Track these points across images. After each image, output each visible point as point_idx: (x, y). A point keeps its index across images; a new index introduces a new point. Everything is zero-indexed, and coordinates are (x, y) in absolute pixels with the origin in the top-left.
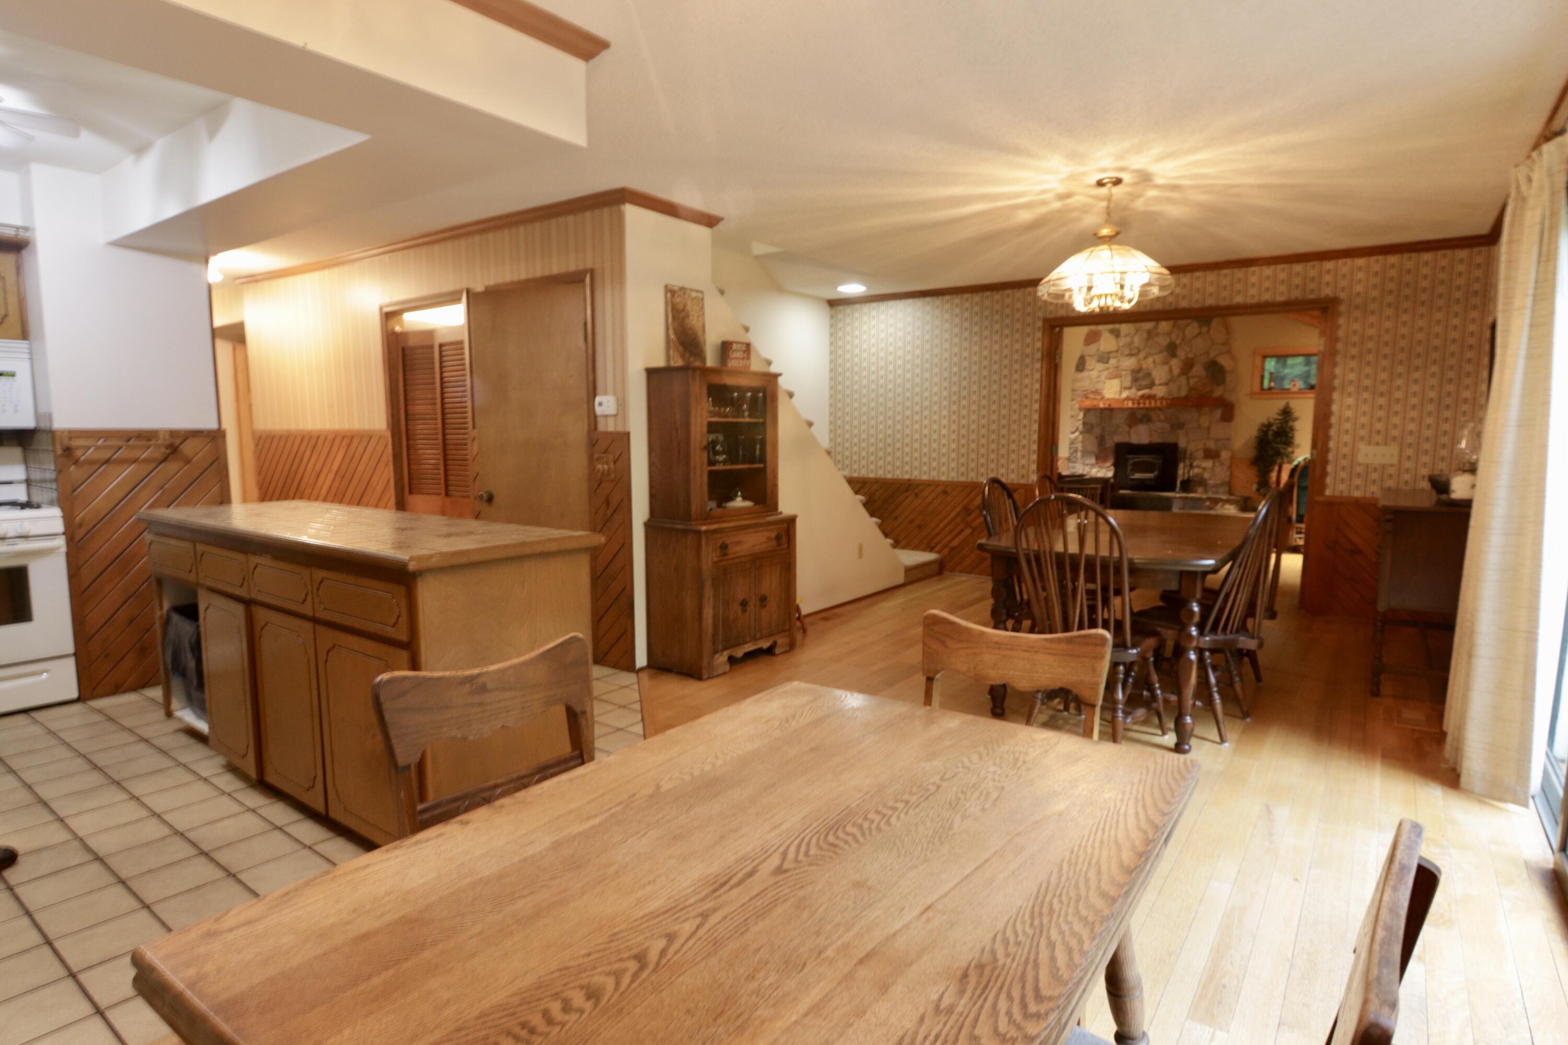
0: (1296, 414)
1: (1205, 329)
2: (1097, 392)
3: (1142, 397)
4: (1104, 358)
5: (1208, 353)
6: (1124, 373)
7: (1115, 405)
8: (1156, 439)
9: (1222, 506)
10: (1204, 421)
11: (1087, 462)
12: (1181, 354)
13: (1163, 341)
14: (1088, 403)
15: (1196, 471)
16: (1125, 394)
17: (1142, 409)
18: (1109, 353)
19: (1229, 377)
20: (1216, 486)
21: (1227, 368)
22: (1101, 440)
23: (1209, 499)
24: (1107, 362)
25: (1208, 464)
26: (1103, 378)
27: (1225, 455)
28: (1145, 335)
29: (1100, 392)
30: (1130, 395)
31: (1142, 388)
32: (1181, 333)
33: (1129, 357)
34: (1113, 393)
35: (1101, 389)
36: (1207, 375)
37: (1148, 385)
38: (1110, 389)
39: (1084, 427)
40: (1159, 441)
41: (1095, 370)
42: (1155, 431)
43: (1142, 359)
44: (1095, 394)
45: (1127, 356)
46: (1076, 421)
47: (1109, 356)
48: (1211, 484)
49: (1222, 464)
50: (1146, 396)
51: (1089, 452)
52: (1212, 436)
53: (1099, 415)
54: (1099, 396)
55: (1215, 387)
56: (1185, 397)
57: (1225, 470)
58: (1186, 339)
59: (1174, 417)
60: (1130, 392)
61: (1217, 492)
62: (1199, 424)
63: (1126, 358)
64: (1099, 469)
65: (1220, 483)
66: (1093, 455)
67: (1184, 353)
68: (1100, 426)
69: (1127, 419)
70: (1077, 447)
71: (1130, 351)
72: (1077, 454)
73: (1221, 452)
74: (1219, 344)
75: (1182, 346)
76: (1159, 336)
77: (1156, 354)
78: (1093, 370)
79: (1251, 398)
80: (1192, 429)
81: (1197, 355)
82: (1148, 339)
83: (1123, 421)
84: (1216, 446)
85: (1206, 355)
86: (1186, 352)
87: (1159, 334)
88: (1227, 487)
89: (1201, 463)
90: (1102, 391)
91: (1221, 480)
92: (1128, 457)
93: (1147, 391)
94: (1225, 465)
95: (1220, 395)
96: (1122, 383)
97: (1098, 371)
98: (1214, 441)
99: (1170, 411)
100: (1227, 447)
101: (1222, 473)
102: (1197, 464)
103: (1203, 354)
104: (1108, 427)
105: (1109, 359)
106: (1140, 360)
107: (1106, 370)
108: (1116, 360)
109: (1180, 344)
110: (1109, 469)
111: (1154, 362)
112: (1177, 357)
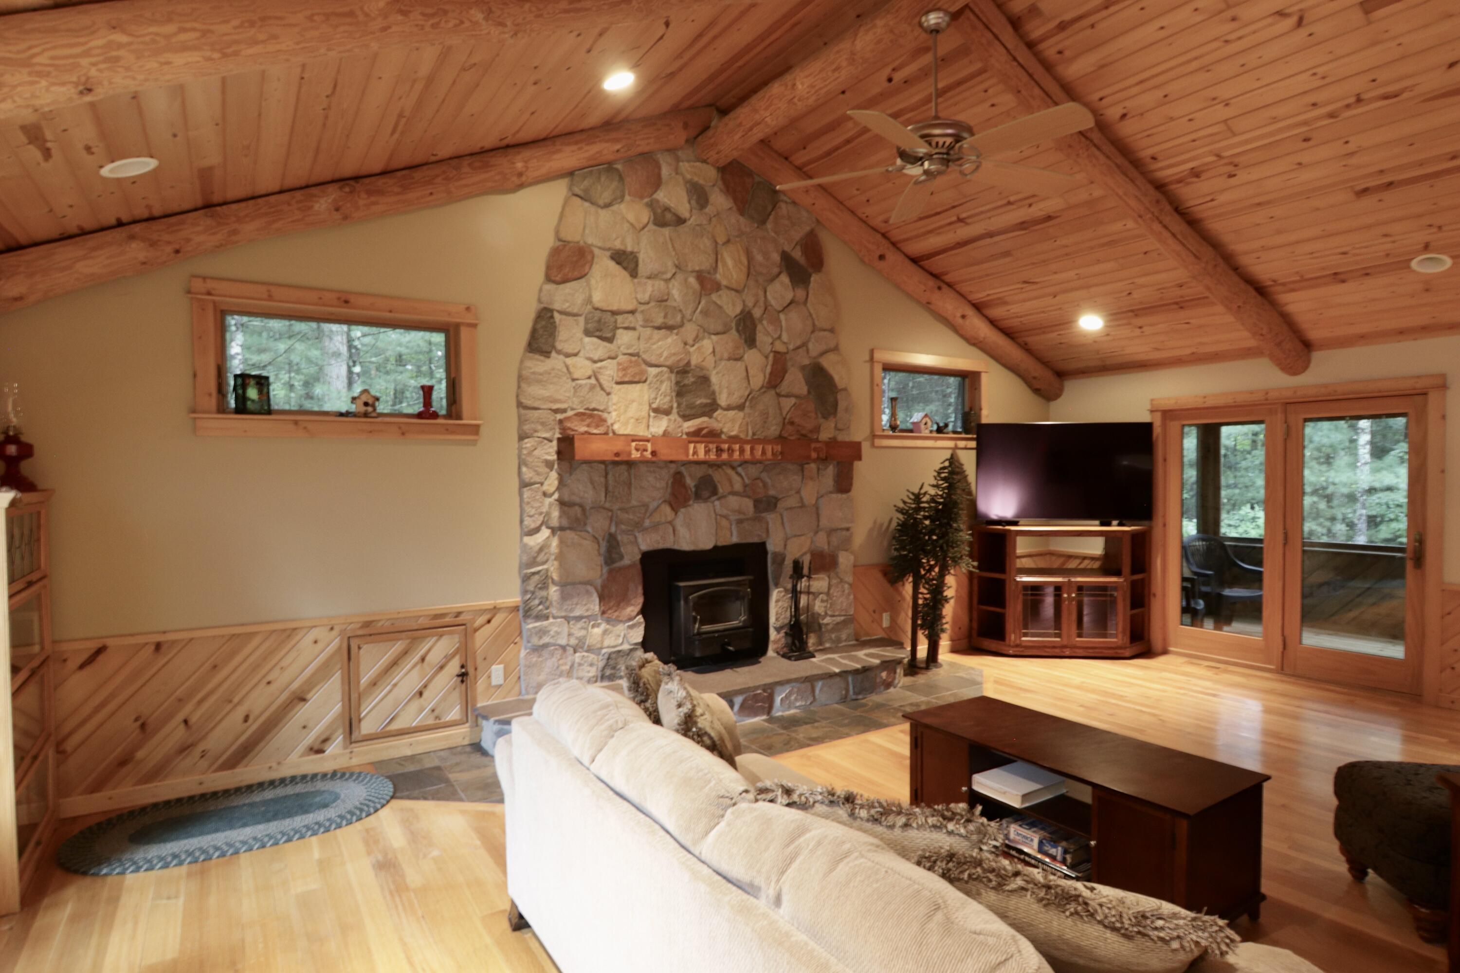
1: (800, 293)
2: (591, 416)
3: (696, 433)
4: (602, 326)
5: (807, 345)
6: (653, 371)
7: (665, 454)
8: (730, 537)
10: (809, 493)
11: (576, 613)
12: (764, 340)
13: (731, 306)
14: (599, 447)
15: (804, 600)
16: (659, 426)
17: (695, 463)
18: (614, 313)
19: (841, 401)
21: (838, 381)
22: (609, 547)
23: (883, 664)
24: (612, 339)
25: (821, 583)
26: (604, 379)
27: (844, 560)
28: (693, 282)
29: (600, 416)
30: (670, 429)
31: (693, 412)
32: (761, 293)
33: (663, 332)
34: (632, 421)
35: (602, 408)
36: (809, 392)
37: (706, 405)
38: (625, 411)
39: (563, 513)
40: (735, 539)
41: (581, 354)
42: (725, 517)
43: (690, 342)
44: (588, 421)
45: (659, 328)
46: (539, 496)
47: (616, 322)
48: (830, 627)
49: (842, 581)
50: (704, 432)
51: (581, 583)
52: (824, 522)
53: (599, 479)
54: (597, 426)
55: (822, 420)
56: (775, 438)
57: (847, 591)
58: (769, 308)
59: (761, 485)
60: (670, 420)
61: (839, 640)
62: (801, 499)
63: (658, 334)
64: (608, 626)
65: (844, 621)
66: (592, 590)
67: (769, 340)
68: (603, 508)
69: (667, 489)
70: (546, 572)
71: (665, 316)
72: (547, 594)
73: (837, 556)
74: (824, 330)
75: (764, 322)
76: (720, 292)
77: (718, 333)
78: (576, 354)
79: (872, 446)
80: (790, 509)
81: (790, 347)
82: (700, 293)
83: (657, 493)
84: (829, 544)
85: (805, 349)
86: (772, 337)
87: (720, 286)
88: (852, 626)
89: (811, 583)
90: (603, 414)
91: (844, 616)
92: (679, 587)
93: (703, 422)
94: (847, 583)
95: (830, 436)
96: (652, 396)
97: (591, 359)
98: (826, 532)
99: (753, 471)
100: (847, 545)
101: (843, 599)
102: (805, 586)
103: (799, 347)
104: (623, 510)
105: (615, 329)
106: (686, 344)
107: (609, 358)
108: (635, 334)
109: (761, 318)
110: (634, 622)
111: (714, 352)
112: (757, 348)
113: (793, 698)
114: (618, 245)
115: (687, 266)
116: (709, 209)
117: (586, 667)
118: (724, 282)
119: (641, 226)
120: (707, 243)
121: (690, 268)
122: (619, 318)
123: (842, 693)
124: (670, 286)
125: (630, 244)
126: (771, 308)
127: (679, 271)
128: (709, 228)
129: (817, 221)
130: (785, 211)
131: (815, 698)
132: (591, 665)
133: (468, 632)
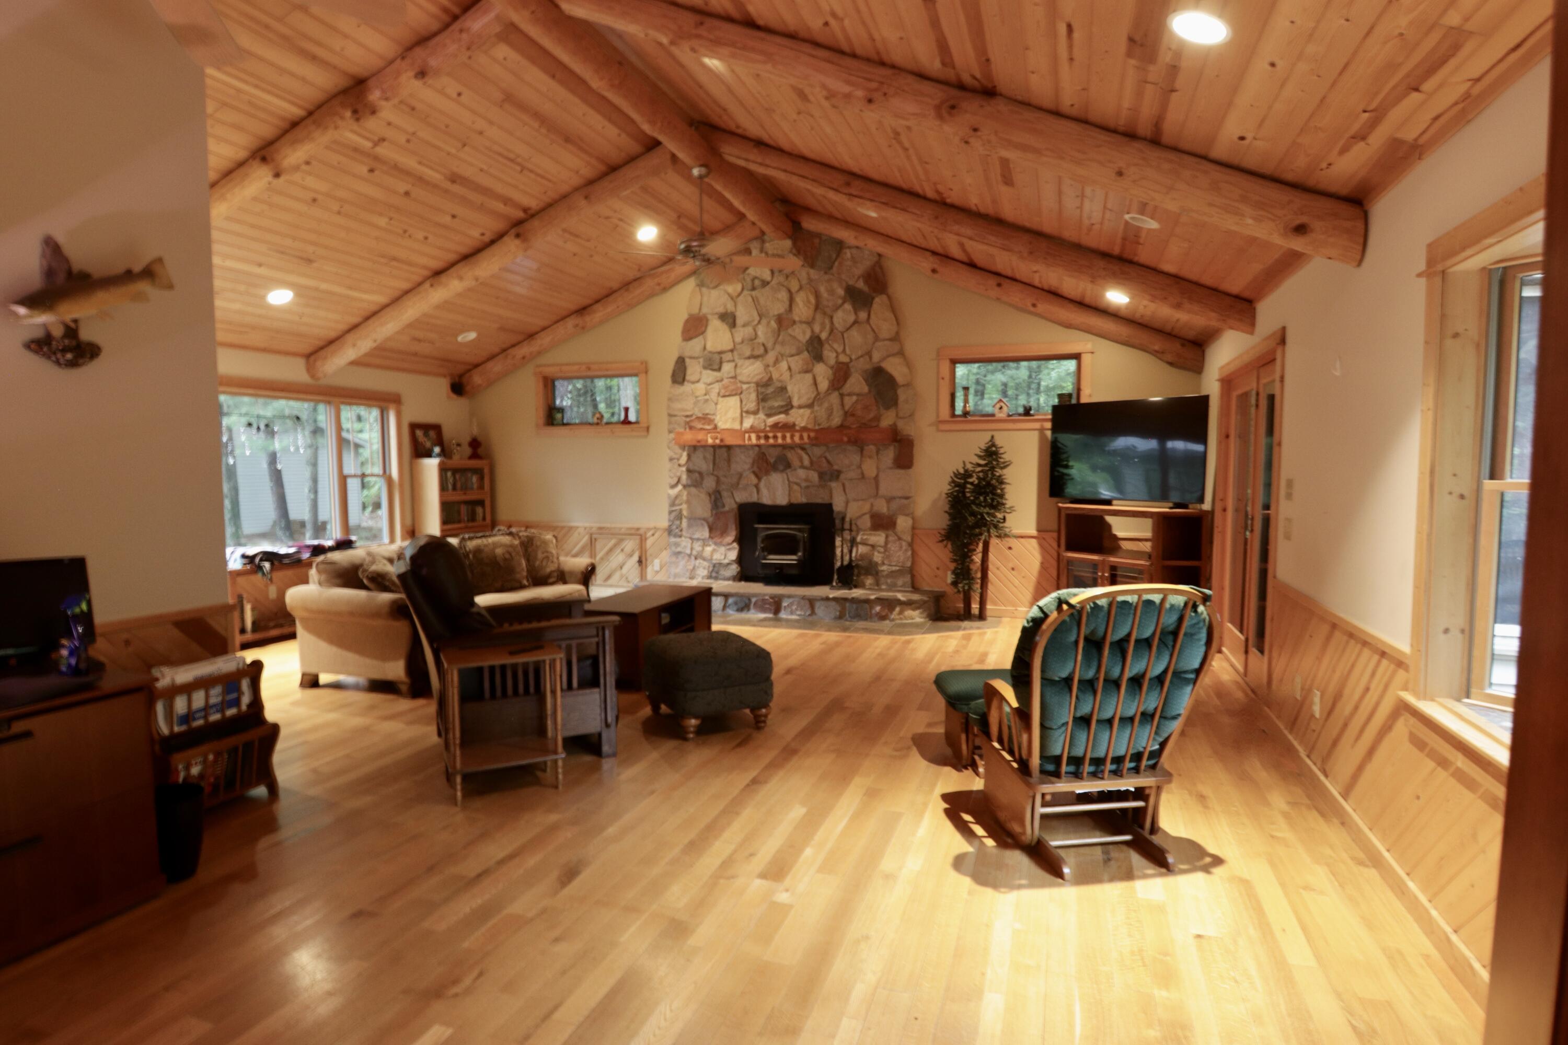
0: (1006, 457)
1: (863, 315)
2: (705, 418)
3: (775, 426)
4: (714, 362)
5: (869, 354)
6: (745, 386)
7: (729, 441)
8: (800, 498)
9: (901, 613)
10: (870, 467)
11: (697, 536)
12: (830, 356)
13: (802, 334)
14: (689, 437)
15: (862, 549)
16: (748, 423)
17: (774, 446)
18: (720, 353)
19: (902, 395)
20: (892, 574)
21: (900, 379)
22: (716, 498)
23: (879, 600)
24: (719, 369)
25: (878, 538)
26: (713, 395)
27: (903, 523)
28: (773, 324)
29: (709, 419)
30: (755, 424)
31: (773, 411)
32: (827, 321)
33: (752, 360)
34: (730, 420)
35: (712, 412)
36: (870, 391)
37: (782, 407)
38: (726, 414)
39: (688, 476)
40: (804, 500)
41: (701, 381)
42: (797, 484)
43: (771, 364)
44: (703, 422)
45: (749, 358)
46: (676, 466)
47: (721, 358)
48: (885, 573)
49: (900, 539)
50: (780, 425)
51: (700, 519)
52: (883, 490)
53: (710, 456)
54: (709, 424)
55: (882, 411)
56: (838, 427)
57: (904, 548)
58: (835, 331)
59: (824, 461)
60: (755, 418)
61: (895, 585)
62: (862, 473)
63: (747, 362)
64: (715, 547)
65: (898, 570)
66: (706, 525)
67: (834, 355)
68: (712, 474)
69: (753, 464)
70: (681, 510)
71: (753, 350)
72: (681, 523)
73: (896, 519)
74: (884, 340)
75: (830, 342)
76: (794, 327)
77: (792, 356)
78: (698, 381)
79: (939, 430)
80: (851, 480)
81: (853, 357)
82: (779, 330)
83: (747, 466)
84: (888, 509)
85: (867, 357)
86: (837, 352)
87: (794, 322)
88: (909, 576)
89: (868, 537)
90: (712, 417)
91: (899, 566)
92: (757, 528)
93: (781, 418)
94: (905, 541)
95: (891, 423)
96: (744, 403)
97: (705, 383)
98: (886, 499)
99: (817, 451)
100: (905, 511)
101: (900, 553)
102: (862, 538)
103: (862, 356)
104: (725, 476)
105: (721, 363)
106: (768, 366)
107: (718, 381)
108: (732, 364)
109: (827, 339)
110: (731, 546)
111: (790, 368)
112: (823, 362)
113: (794, 607)
114: (721, 310)
115: (769, 313)
116: (788, 270)
117: (701, 569)
118: (797, 319)
119: (736, 294)
120: (783, 295)
121: (771, 315)
122: (723, 356)
123: (838, 613)
124: (757, 329)
125: (730, 307)
126: (837, 329)
127: (763, 318)
128: (785, 283)
129: (880, 255)
130: (848, 255)
131: (813, 612)
132: (704, 568)
133: (643, 539)
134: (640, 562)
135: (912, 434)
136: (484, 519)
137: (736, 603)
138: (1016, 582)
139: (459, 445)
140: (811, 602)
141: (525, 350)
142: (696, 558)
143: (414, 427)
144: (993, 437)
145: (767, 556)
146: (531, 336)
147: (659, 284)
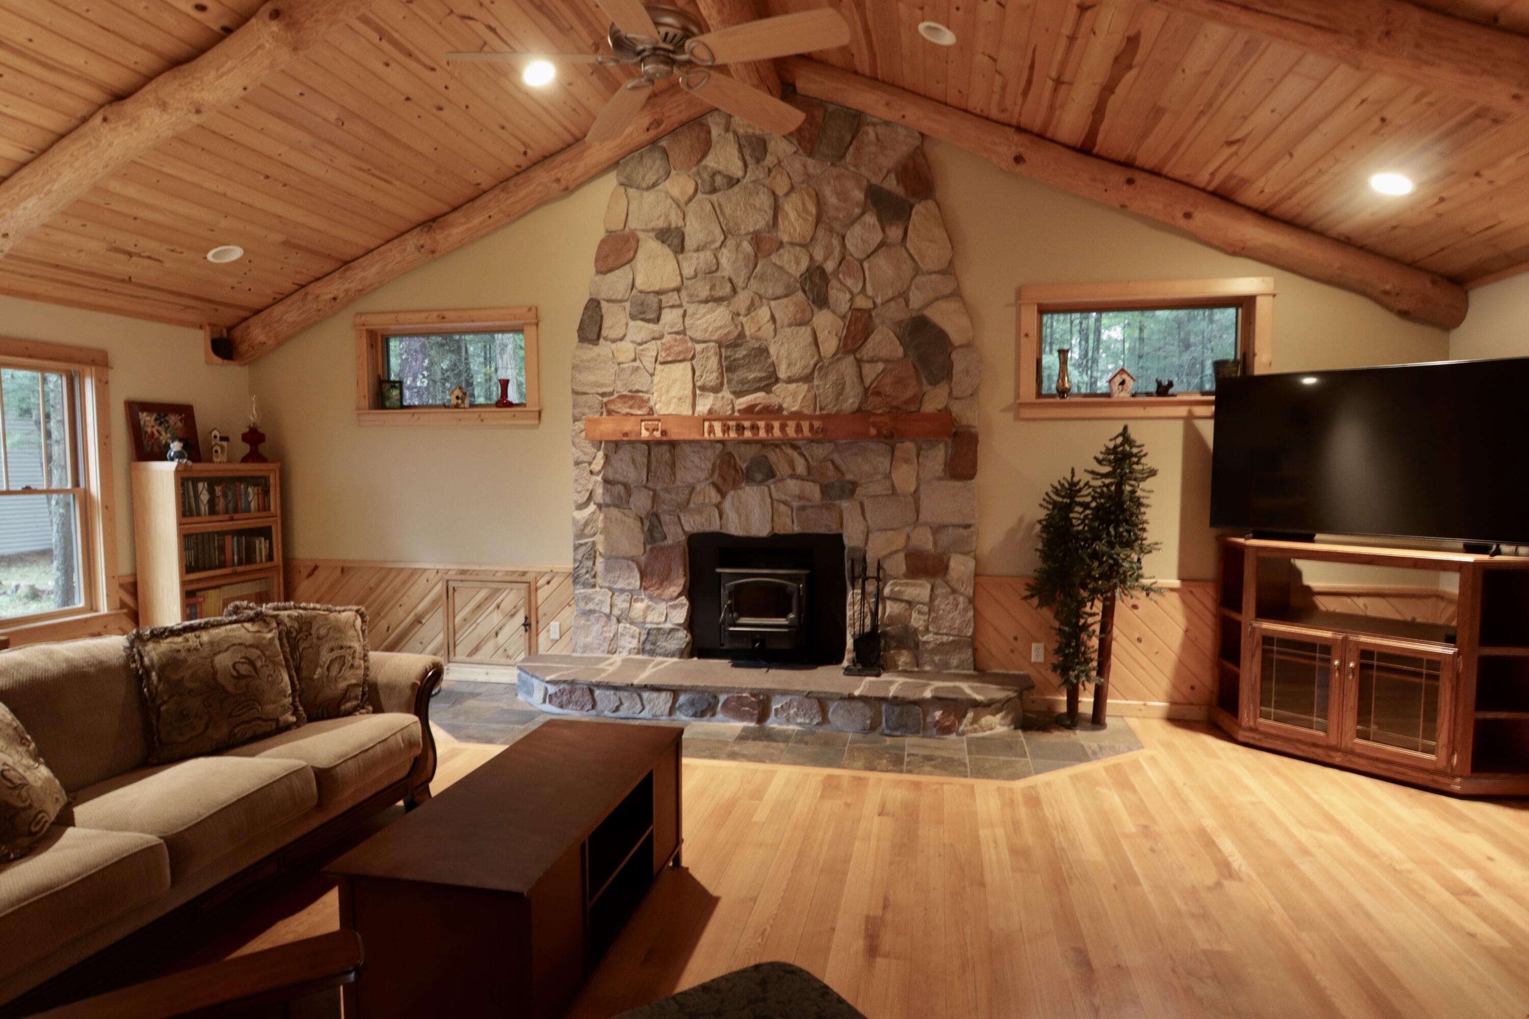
0: (1149, 462)
1: (895, 233)
2: (635, 398)
3: (749, 410)
4: (648, 308)
5: (904, 295)
6: (698, 347)
7: (676, 434)
8: (790, 525)
9: (975, 720)
10: (905, 477)
11: (619, 586)
12: (839, 297)
13: (794, 263)
14: (609, 427)
15: (891, 608)
16: (704, 405)
17: (747, 442)
18: (659, 293)
19: (959, 362)
20: (941, 648)
21: (955, 337)
22: (652, 525)
23: (939, 701)
24: (657, 320)
25: (920, 590)
26: (647, 361)
27: (959, 566)
28: (746, 246)
29: (641, 398)
30: (716, 407)
31: (746, 387)
32: (836, 242)
33: (711, 305)
34: (675, 400)
35: (645, 389)
36: (906, 355)
37: (761, 379)
38: (668, 391)
39: (606, 490)
40: (796, 529)
41: (627, 338)
42: (785, 503)
43: (743, 311)
44: (631, 403)
45: (706, 301)
46: (586, 473)
47: (661, 301)
48: (930, 647)
49: (954, 591)
50: (757, 409)
51: (624, 558)
52: (924, 516)
53: (642, 459)
54: (640, 408)
55: (927, 387)
56: (853, 413)
57: (961, 606)
58: (848, 257)
59: (831, 467)
60: (716, 398)
61: (947, 665)
62: (893, 486)
63: (703, 309)
64: (650, 603)
65: (953, 642)
66: (634, 566)
67: (848, 296)
68: (646, 487)
69: (713, 470)
70: (594, 543)
71: (713, 288)
72: (594, 564)
73: (949, 559)
74: (930, 273)
75: (841, 276)
76: (781, 251)
77: (778, 298)
78: (622, 339)
79: (1017, 418)
80: (875, 496)
81: (879, 301)
82: (756, 256)
83: (702, 475)
84: (935, 543)
85: (901, 300)
86: (851, 293)
87: (781, 245)
88: (970, 651)
89: (903, 589)
90: (646, 396)
91: (954, 636)
92: (720, 574)
93: (758, 397)
94: (962, 594)
95: (940, 407)
96: (697, 374)
97: (633, 342)
98: (931, 528)
99: (820, 451)
100: (964, 547)
101: (955, 614)
102: (892, 591)
103: (893, 299)
104: (667, 490)
105: (660, 309)
106: (738, 314)
107: (654, 339)
108: (680, 311)
109: (836, 271)
110: (677, 602)
111: (773, 318)
112: (829, 308)
113: (792, 711)
114: (661, 224)
115: (739, 229)
116: (770, 160)
117: (629, 638)
118: (785, 238)
119: (686, 198)
120: (763, 200)
121: (743, 232)
122: (664, 298)
123: (868, 722)
124: (720, 255)
125: (675, 220)
126: (851, 255)
127: (729, 236)
128: (767, 182)
129: (923, 136)
130: (872, 136)
131: (825, 720)
132: (633, 637)
133: (531, 590)
134: (527, 625)
135: (976, 424)
136: (270, 558)
137: (692, 703)
138: (1145, 662)
139: (224, 439)
140: (822, 702)
141: (335, 287)
142: (619, 621)
143: (134, 408)
144: (1125, 428)
145: (737, 619)
146: (345, 264)
147: (558, 180)
